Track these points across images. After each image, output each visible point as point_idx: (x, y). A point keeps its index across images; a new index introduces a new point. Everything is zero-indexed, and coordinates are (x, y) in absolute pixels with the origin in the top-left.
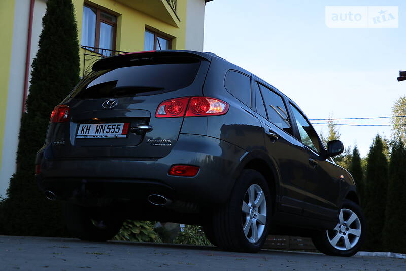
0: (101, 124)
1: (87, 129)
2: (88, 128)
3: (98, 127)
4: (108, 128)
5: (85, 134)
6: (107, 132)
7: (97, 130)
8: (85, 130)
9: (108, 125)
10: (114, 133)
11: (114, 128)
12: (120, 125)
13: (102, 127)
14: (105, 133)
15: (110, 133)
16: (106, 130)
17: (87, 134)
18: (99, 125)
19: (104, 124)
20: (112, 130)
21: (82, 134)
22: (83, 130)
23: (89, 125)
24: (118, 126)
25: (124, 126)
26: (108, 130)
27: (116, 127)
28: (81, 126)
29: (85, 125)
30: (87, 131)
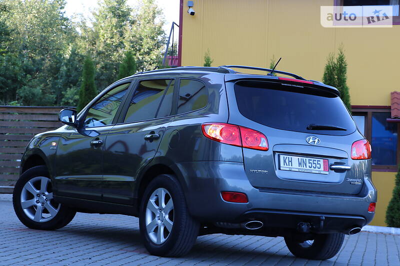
0: (302, 158)
1: (289, 161)
2: (290, 160)
3: (300, 161)
5: (288, 166)
6: (310, 167)
7: (300, 164)
8: (287, 161)
9: (309, 160)
10: (317, 169)
11: (315, 164)
12: (320, 161)
13: (303, 162)
14: (308, 168)
15: (312, 168)
16: (308, 165)
17: (290, 166)
18: (300, 158)
19: (304, 158)
21: (286, 166)
22: (285, 161)
23: (290, 157)
24: (319, 162)
25: (324, 163)
26: (310, 165)
27: (316, 162)
28: (282, 157)
29: (285, 156)
30: (290, 163)
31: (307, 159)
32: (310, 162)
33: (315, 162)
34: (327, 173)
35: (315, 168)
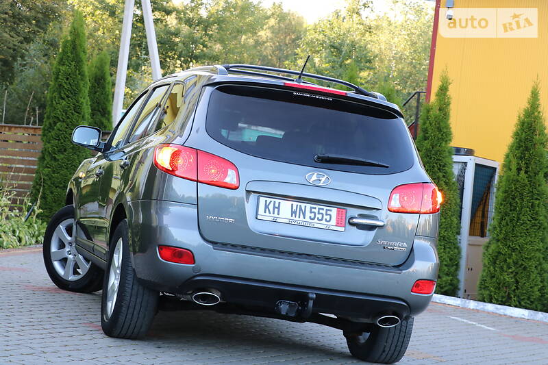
0: (299, 204)
1: (274, 207)
2: (277, 205)
3: (295, 208)
4: (311, 212)
5: (272, 215)
6: (310, 218)
7: (293, 213)
8: (271, 207)
9: (311, 207)
10: (324, 222)
11: (322, 214)
12: (331, 210)
13: (301, 209)
15: (316, 220)
16: (308, 214)
17: (276, 215)
18: (295, 204)
19: (303, 205)
20: (320, 216)
21: (267, 213)
22: (267, 207)
23: (277, 201)
24: (329, 212)
25: (338, 214)
26: (312, 215)
27: (324, 212)
28: (262, 200)
29: (269, 200)
30: (276, 210)
31: (309, 206)
32: (313, 210)
33: (321, 211)
34: (342, 229)
35: (322, 220)
